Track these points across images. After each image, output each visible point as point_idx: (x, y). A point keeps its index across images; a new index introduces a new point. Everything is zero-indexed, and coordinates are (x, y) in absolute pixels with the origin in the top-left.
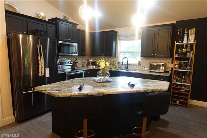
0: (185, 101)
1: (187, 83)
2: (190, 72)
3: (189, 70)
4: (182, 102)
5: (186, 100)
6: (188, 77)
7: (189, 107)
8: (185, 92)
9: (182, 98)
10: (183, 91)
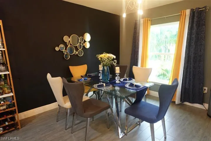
0: (13, 122)
1: (6, 93)
2: (6, 74)
3: (4, 71)
4: (7, 126)
5: (13, 119)
6: (5, 83)
7: (20, 128)
8: (7, 108)
9: (6, 120)
10: (4, 109)
